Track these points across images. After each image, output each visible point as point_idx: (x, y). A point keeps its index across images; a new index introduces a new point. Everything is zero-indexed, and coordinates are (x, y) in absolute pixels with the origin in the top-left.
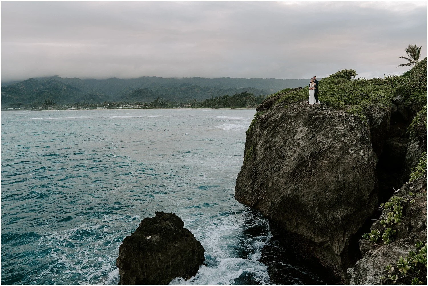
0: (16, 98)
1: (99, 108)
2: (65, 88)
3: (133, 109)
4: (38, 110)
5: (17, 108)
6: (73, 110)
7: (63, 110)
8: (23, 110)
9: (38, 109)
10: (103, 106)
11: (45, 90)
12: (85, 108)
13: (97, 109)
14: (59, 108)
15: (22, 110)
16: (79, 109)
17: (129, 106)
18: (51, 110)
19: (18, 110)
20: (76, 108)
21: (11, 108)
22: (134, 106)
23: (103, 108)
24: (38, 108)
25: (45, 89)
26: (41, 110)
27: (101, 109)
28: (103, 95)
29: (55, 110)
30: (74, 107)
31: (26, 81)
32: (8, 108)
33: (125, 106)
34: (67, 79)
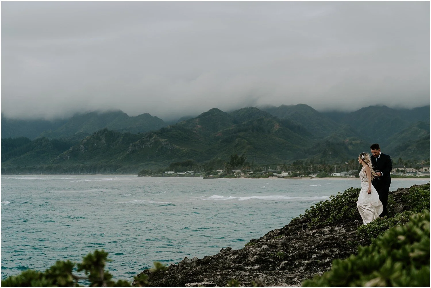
0: (185, 149)
1: (338, 174)
2: (277, 127)
3: (417, 177)
4: (216, 178)
5: (182, 172)
6: (283, 177)
7: (263, 177)
8: (191, 176)
9: (216, 176)
10: (347, 170)
11: (239, 134)
12: (307, 174)
13: (333, 177)
14: (257, 173)
15: (189, 175)
16: (295, 176)
17: (408, 170)
18: (240, 177)
19: (183, 176)
20: (289, 173)
21: (172, 172)
22: (421, 170)
23: (347, 175)
24: (217, 173)
25: (239, 131)
26: (221, 176)
27: (341, 177)
28: (358, 142)
29: (248, 177)
30: (286, 170)
31: (205, 114)
32: (166, 172)
33: (398, 171)
34: (284, 109)
